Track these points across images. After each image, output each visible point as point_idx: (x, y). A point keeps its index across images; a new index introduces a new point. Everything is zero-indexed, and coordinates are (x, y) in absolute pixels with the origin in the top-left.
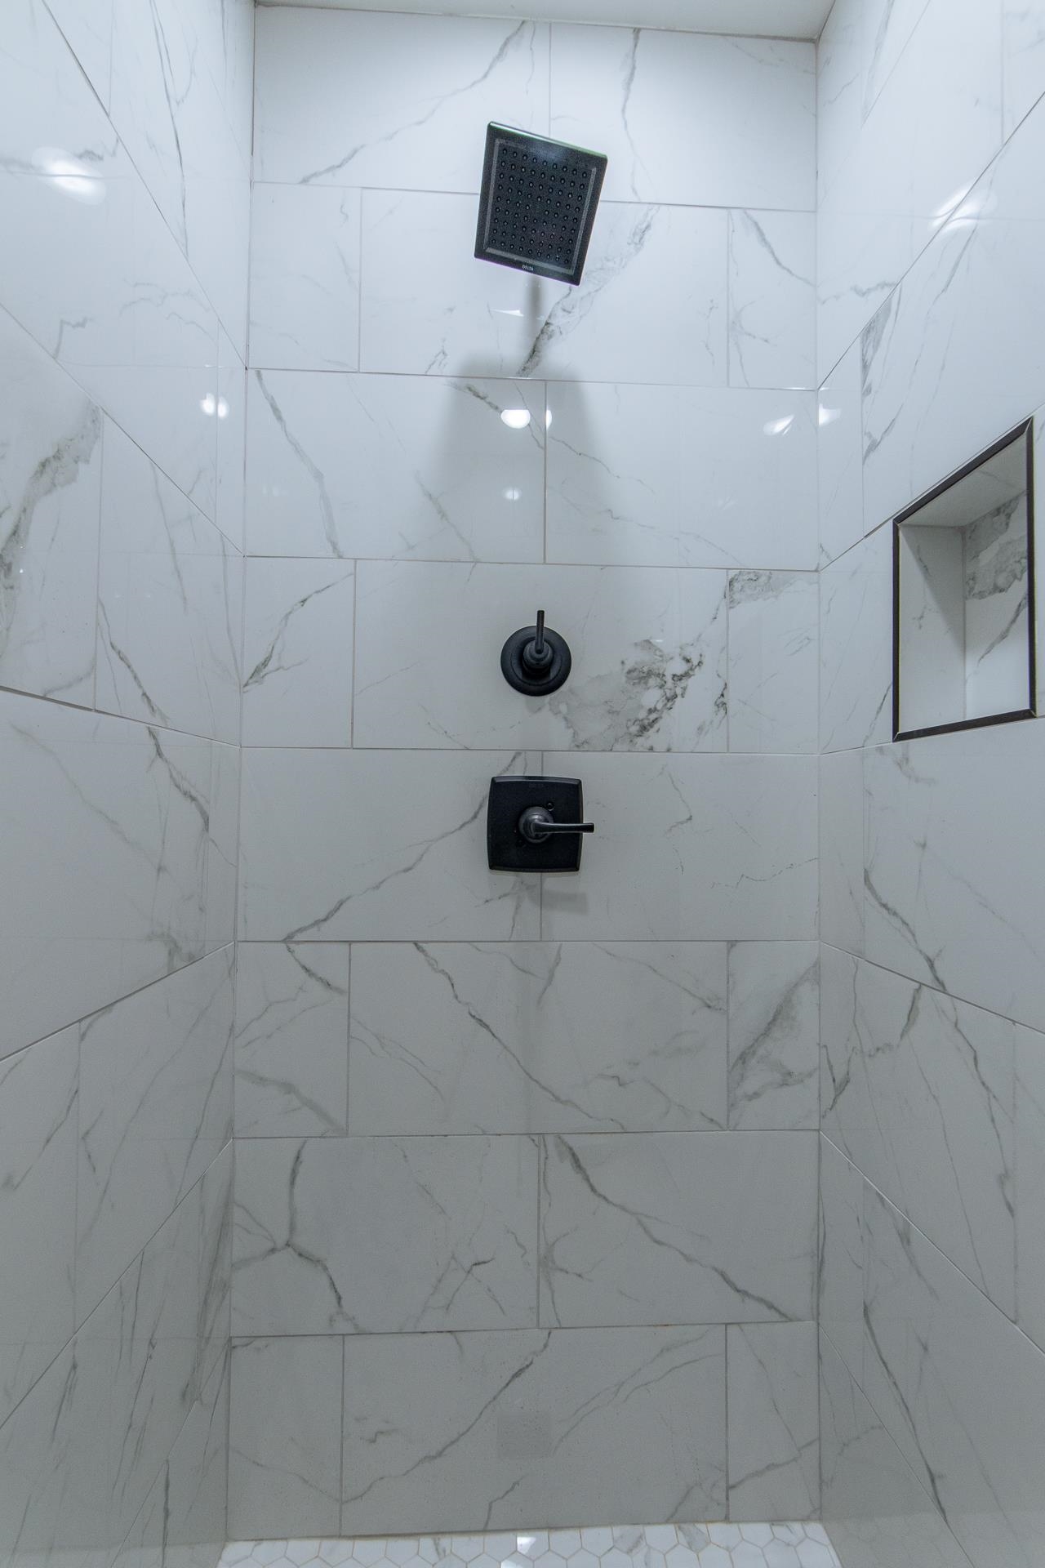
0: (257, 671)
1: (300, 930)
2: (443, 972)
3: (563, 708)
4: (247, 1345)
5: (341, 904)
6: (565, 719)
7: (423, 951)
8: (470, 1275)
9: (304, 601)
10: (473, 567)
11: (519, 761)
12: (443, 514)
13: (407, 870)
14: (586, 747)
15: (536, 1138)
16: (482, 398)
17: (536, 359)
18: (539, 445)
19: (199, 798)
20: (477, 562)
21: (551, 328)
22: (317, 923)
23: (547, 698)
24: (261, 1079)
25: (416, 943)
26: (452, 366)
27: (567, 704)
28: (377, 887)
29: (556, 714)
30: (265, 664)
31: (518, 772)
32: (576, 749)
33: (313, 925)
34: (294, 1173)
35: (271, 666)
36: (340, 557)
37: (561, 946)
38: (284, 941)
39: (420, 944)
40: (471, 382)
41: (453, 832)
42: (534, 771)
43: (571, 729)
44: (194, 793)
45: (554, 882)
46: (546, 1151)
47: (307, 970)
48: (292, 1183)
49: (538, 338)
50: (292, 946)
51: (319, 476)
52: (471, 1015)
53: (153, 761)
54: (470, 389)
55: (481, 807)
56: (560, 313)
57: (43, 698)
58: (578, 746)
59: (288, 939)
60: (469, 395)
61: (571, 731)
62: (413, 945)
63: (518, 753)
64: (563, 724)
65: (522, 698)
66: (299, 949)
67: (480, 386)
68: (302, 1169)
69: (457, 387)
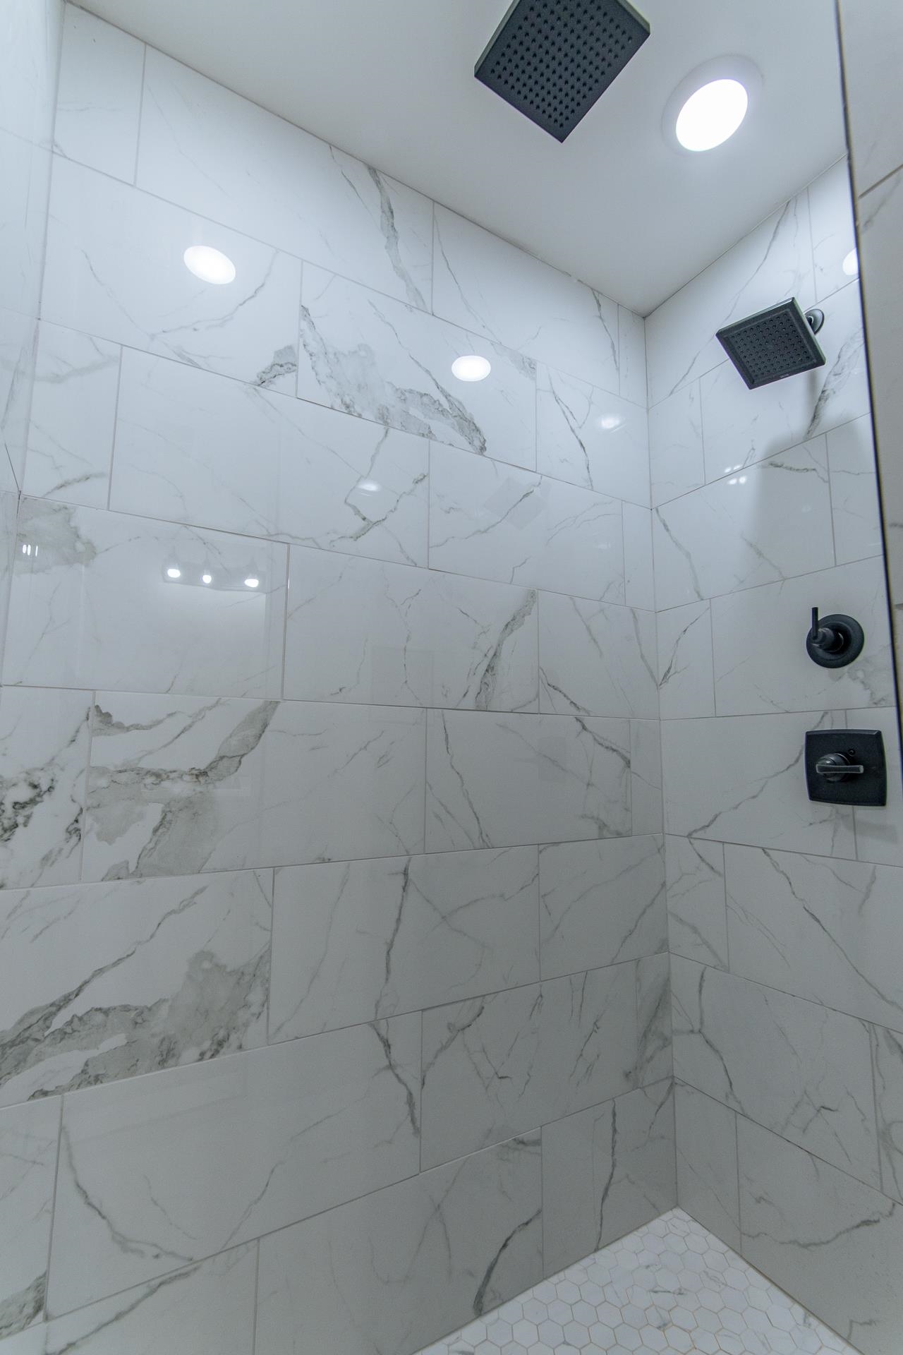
0: (665, 675)
1: (695, 831)
2: (782, 872)
3: (860, 675)
4: (682, 1086)
5: (716, 816)
6: (863, 682)
7: (768, 855)
8: (819, 1115)
9: (685, 631)
10: (783, 584)
11: (827, 718)
12: (760, 554)
13: (754, 797)
14: (883, 703)
15: (866, 1024)
16: (780, 467)
17: (816, 421)
18: (824, 481)
19: (619, 749)
20: (784, 579)
21: (826, 393)
22: (704, 827)
23: (846, 668)
24: (681, 920)
25: (763, 850)
26: (759, 454)
27: (863, 670)
28: (736, 808)
29: (855, 679)
30: (668, 671)
31: (827, 726)
32: (875, 706)
33: (701, 829)
34: (701, 986)
35: (672, 671)
36: (702, 600)
37: (875, 868)
38: (687, 837)
39: (767, 850)
40: (771, 460)
41: (782, 772)
42: (839, 726)
43: (868, 690)
44: (614, 747)
45: (864, 813)
46: (877, 1039)
47: (701, 857)
48: (700, 991)
49: (816, 407)
50: (692, 840)
51: (688, 555)
52: (805, 909)
53: (580, 733)
54: (772, 464)
55: (800, 754)
56: (833, 378)
57: (511, 712)
58: (875, 703)
59: (690, 836)
60: (772, 469)
61: (869, 692)
62: (762, 850)
63: (826, 713)
64: (861, 686)
65: (826, 671)
66: (696, 843)
67: (777, 460)
68: (705, 984)
69: (763, 467)
